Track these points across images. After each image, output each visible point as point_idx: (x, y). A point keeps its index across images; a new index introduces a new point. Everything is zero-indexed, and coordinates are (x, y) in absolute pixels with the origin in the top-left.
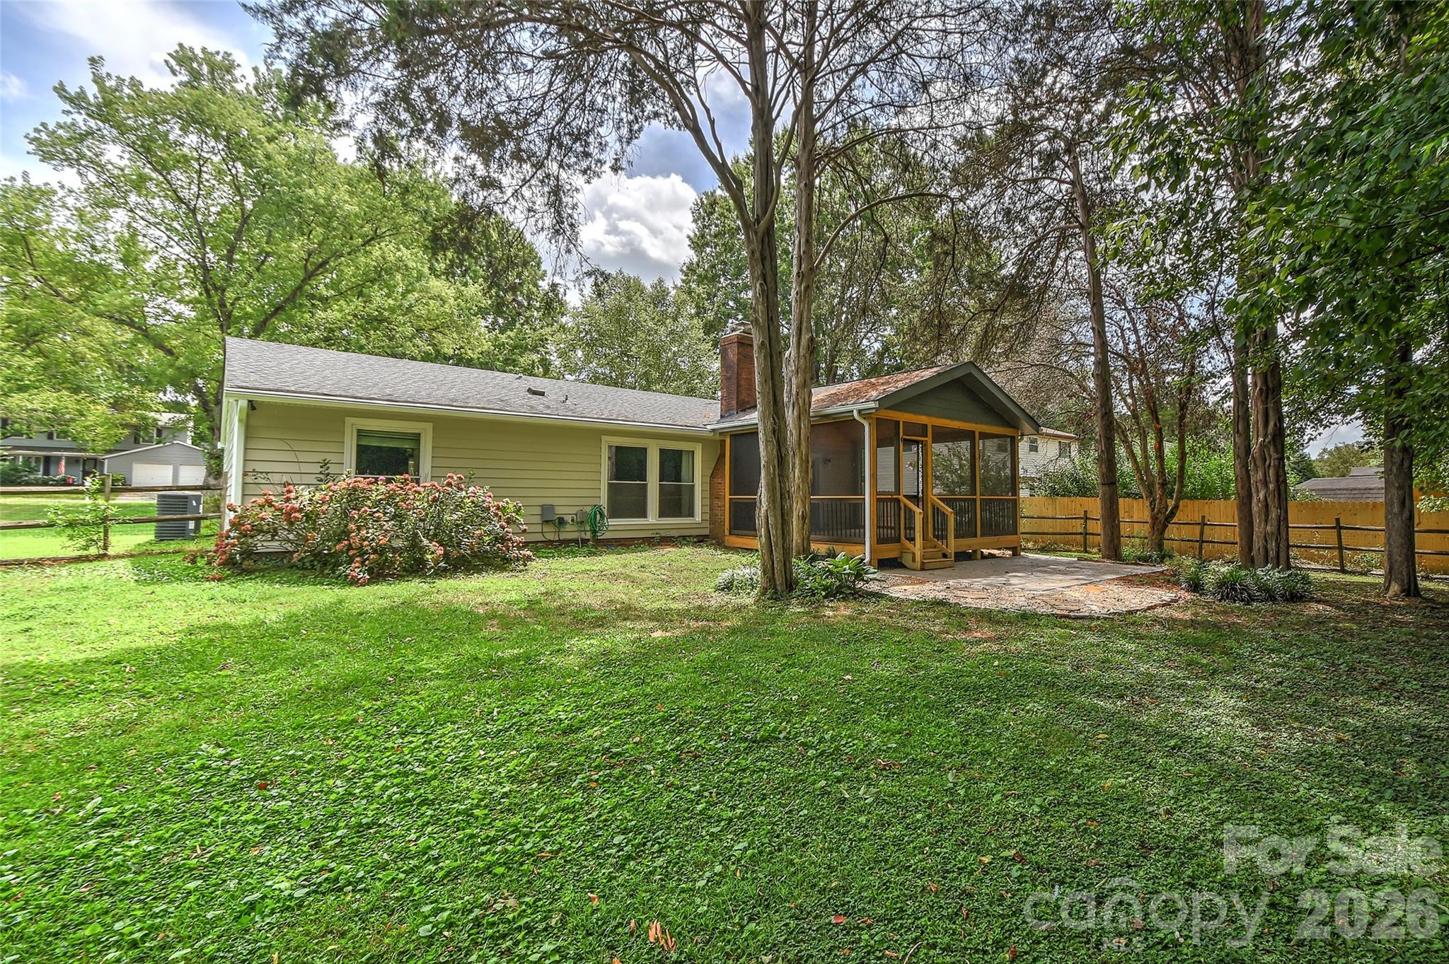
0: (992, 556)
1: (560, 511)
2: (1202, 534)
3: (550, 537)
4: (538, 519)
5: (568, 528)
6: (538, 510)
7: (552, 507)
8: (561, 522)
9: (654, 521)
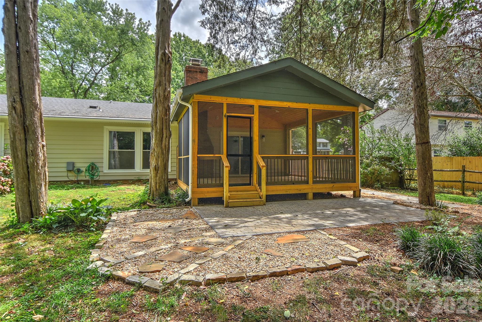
0: (342, 196)
1: (77, 165)
2: (464, 177)
3: (73, 179)
4: (65, 170)
5: (83, 174)
6: (65, 165)
7: (73, 163)
8: (79, 171)
9: (139, 171)
